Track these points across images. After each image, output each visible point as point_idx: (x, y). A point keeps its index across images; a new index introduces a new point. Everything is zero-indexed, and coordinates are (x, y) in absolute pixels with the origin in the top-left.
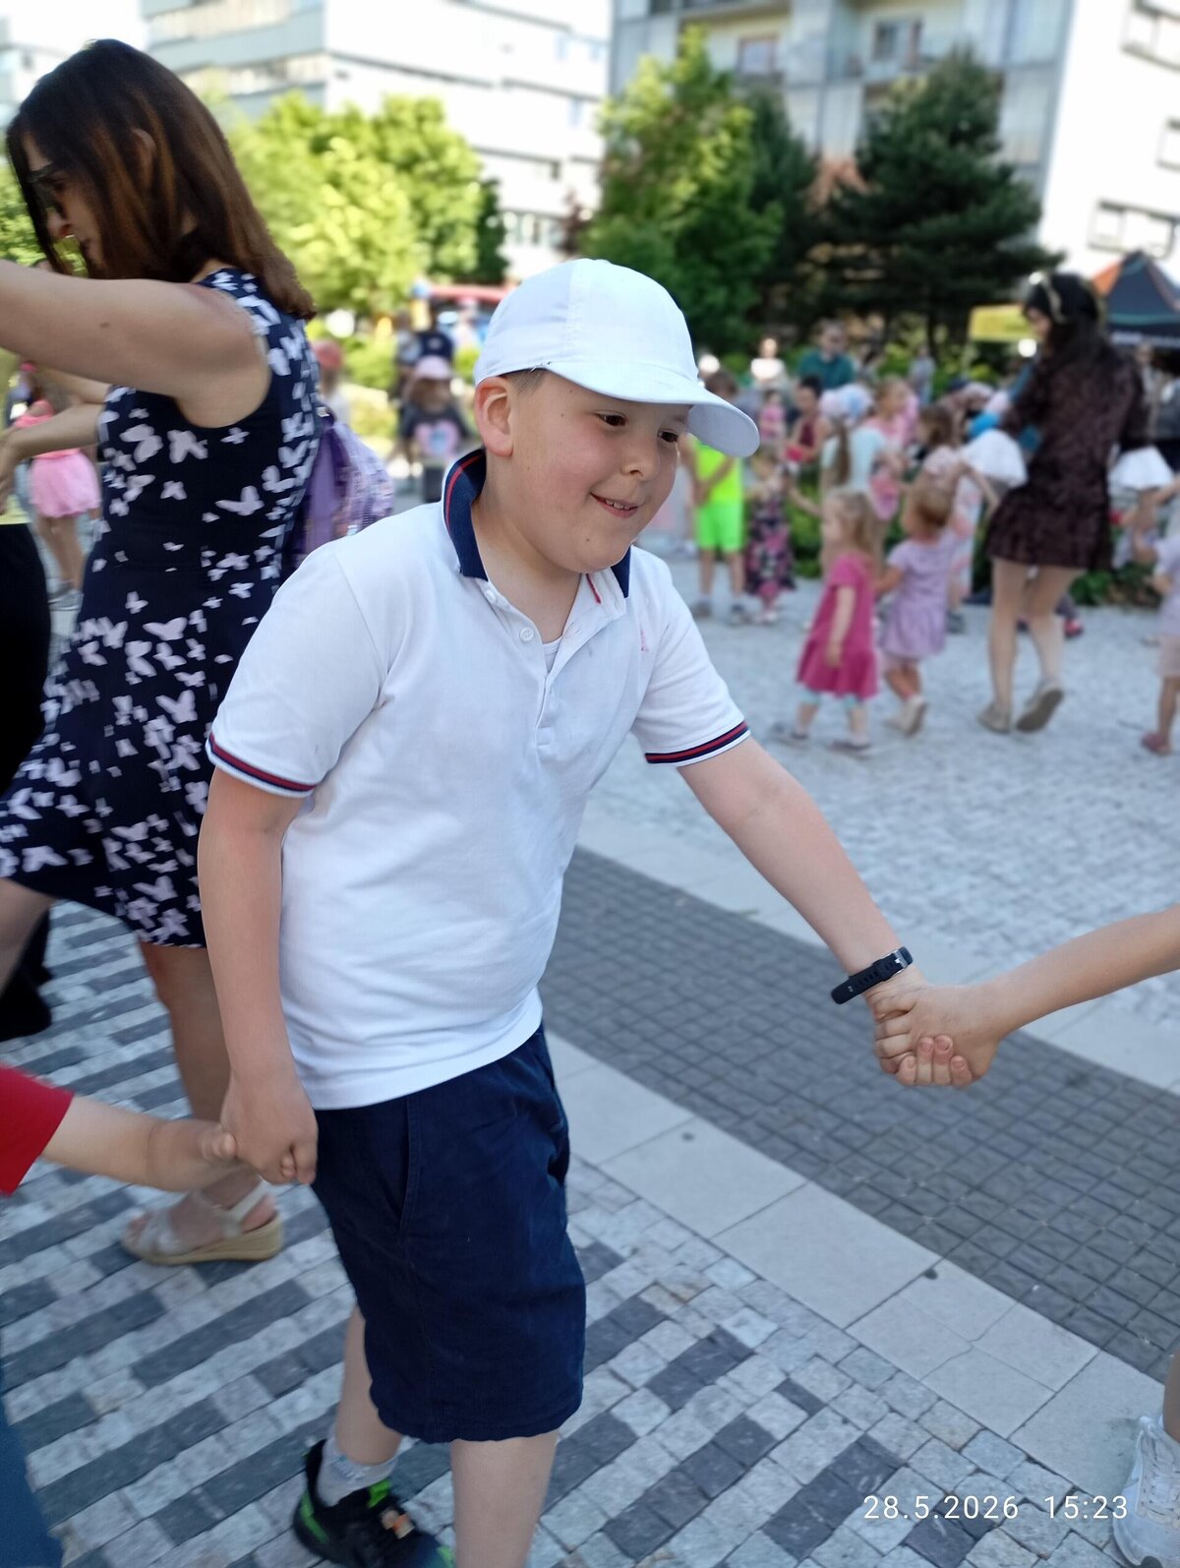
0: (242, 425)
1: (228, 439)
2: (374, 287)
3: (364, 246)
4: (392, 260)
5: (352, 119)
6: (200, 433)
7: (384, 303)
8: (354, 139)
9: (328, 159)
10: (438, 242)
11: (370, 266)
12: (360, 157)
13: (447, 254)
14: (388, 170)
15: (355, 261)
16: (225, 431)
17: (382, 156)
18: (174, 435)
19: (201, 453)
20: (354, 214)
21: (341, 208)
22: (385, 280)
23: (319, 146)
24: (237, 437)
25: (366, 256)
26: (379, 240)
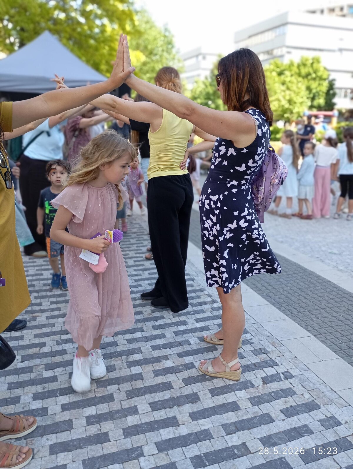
0: (246, 148)
1: (242, 151)
2: (292, 112)
3: (290, 102)
4: (298, 105)
5: (291, 64)
6: (236, 149)
7: (294, 118)
8: (291, 71)
9: (282, 77)
10: (313, 99)
11: (291, 107)
12: (292, 76)
13: (316, 103)
14: (300, 79)
15: (287, 106)
16: (243, 149)
17: (299, 75)
18: (230, 149)
19: (235, 154)
20: (288, 92)
21: (284, 91)
22: (295, 110)
23: (280, 74)
24: (245, 151)
25: (290, 104)
26: (295, 99)
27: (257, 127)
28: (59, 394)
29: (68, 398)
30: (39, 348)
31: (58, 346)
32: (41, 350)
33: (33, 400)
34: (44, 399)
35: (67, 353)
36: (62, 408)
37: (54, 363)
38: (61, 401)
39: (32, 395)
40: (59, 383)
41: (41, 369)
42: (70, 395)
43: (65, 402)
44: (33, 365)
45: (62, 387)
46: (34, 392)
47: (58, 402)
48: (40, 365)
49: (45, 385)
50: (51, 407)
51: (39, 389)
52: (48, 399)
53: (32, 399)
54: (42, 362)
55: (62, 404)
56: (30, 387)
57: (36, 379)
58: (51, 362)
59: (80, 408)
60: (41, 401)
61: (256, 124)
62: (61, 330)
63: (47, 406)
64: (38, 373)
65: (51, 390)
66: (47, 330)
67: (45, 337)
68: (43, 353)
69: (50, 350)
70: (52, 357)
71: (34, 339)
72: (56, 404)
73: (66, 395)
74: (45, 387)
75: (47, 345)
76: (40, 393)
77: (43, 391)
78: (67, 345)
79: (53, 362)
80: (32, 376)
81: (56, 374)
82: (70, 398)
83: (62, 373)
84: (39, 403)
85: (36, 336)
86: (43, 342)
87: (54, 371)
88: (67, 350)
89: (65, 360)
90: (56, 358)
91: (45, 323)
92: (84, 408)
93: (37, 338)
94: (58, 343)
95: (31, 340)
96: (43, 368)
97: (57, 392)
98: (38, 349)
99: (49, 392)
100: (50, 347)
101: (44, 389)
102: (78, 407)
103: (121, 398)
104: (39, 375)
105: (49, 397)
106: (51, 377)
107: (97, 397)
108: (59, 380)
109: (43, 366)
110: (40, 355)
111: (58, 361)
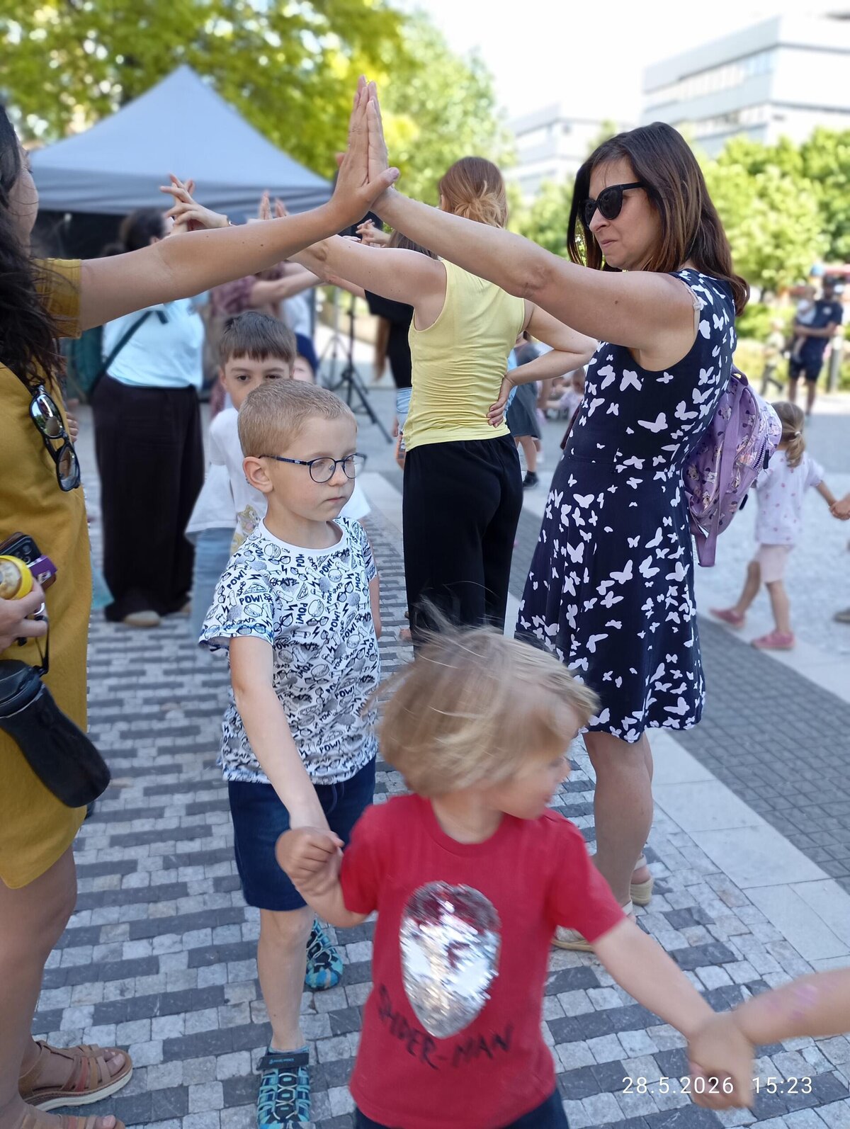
0: (670, 371)
1: (659, 380)
3: (777, 238)
4: (798, 247)
5: (782, 148)
6: (642, 373)
7: (787, 279)
8: (781, 164)
9: (761, 179)
11: (780, 253)
12: (783, 176)
14: (807, 182)
15: (769, 249)
16: (660, 374)
17: (804, 173)
18: (625, 372)
19: (638, 386)
20: (772, 217)
23: (756, 170)
24: (667, 378)
26: (789, 232)
27: (697, 315)
28: (160, 1009)
29: (181, 1023)
30: (118, 876)
31: (166, 872)
32: (124, 881)
33: (95, 1024)
34: (122, 1022)
35: (187, 895)
36: (165, 1052)
37: (154, 920)
38: (162, 1031)
39: (92, 1009)
40: (161, 977)
41: (119, 935)
42: (188, 1015)
43: (175, 1035)
44: (100, 922)
45: (170, 989)
46: (98, 999)
47: (157, 1033)
48: (118, 924)
49: (127, 981)
50: (139, 1045)
51: (111, 991)
52: (130, 1023)
53: (89, 1021)
54: (124, 915)
55: (164, 1038)
56: (87, 984)
57: (106, 964)
58: (145, 917)
59: (210, 1053)
60: (112, 1027)
61: (696, 307)
62: (178, 829)
63: (127, 1044)
64: (113, 946)
65: (140, 998)
66: (143, 825)
67: (136, 845)
68: (127, 892)
69: (146, 883)
70: (149, 902)
71: (109, 851)
72: (151, 1040)
73: (178, 1013)
74: (127, 986)
75: (139, 867)
76: (113, 1004)
77: (119, 998)
78: (189, 870)
79: (151, 918)
80: (97, 953)
81: (156, 952)
82: (188, 1024)
83: (172, 950)
84: (109, 1034)
85: (116, 841)
86: (131, 858)
87: (152, 944)
88: (189, 885)
89: (182, 912)
90: (161, 906)
91: (140, 805)
92: (219, 1055)
93: (117, 848)
94: (168, 865)
95: (102, 853)
96: (123, 934)
97: (155, 1005)
98: (116, 877)
99: (134, 1001)
100: (147, 875)
101: (122, 993)
102: (206, 1053)
103: (318, 1031)
104: (113, 952)
105: (133, 1017)
106: (143, 959)
107: (256, 1025)
108: (163, 969)
109: (126, 928)
110: (120, 896)
111: (164, 916)
